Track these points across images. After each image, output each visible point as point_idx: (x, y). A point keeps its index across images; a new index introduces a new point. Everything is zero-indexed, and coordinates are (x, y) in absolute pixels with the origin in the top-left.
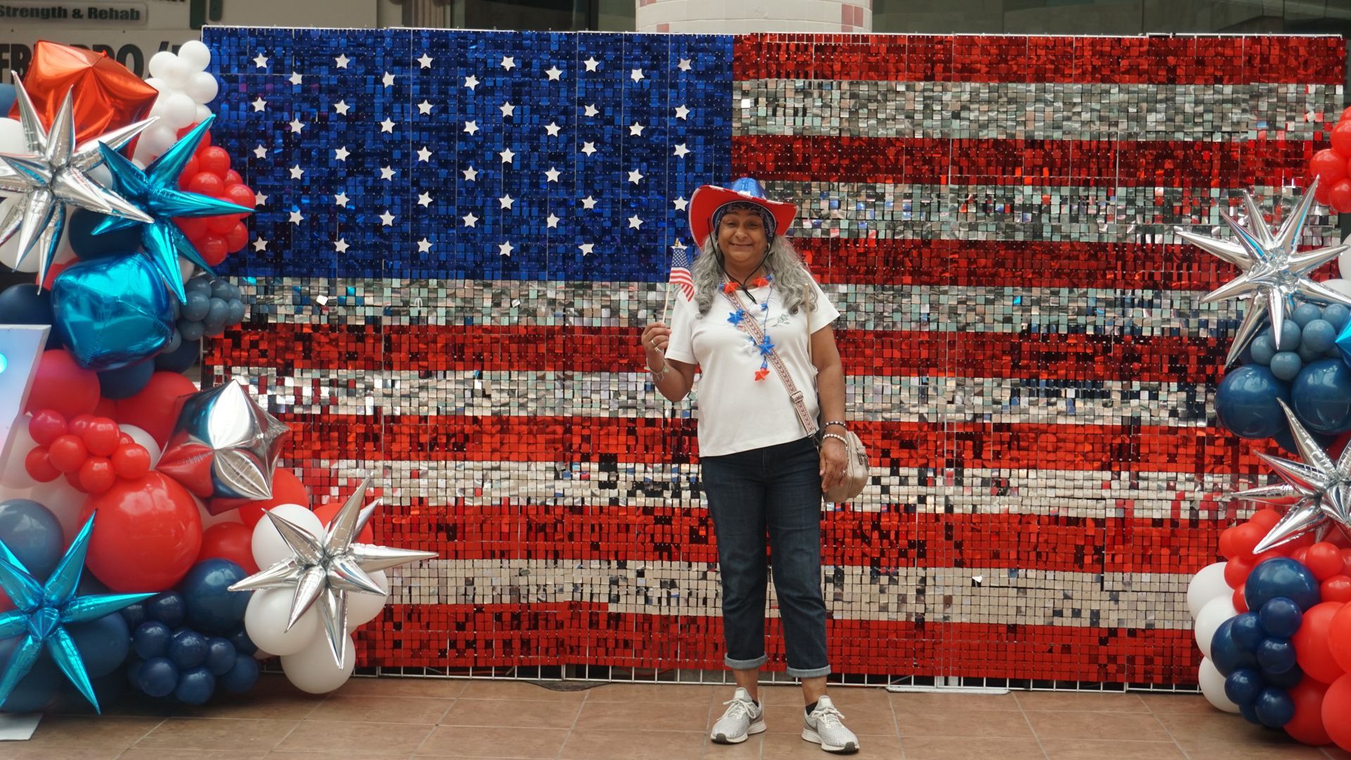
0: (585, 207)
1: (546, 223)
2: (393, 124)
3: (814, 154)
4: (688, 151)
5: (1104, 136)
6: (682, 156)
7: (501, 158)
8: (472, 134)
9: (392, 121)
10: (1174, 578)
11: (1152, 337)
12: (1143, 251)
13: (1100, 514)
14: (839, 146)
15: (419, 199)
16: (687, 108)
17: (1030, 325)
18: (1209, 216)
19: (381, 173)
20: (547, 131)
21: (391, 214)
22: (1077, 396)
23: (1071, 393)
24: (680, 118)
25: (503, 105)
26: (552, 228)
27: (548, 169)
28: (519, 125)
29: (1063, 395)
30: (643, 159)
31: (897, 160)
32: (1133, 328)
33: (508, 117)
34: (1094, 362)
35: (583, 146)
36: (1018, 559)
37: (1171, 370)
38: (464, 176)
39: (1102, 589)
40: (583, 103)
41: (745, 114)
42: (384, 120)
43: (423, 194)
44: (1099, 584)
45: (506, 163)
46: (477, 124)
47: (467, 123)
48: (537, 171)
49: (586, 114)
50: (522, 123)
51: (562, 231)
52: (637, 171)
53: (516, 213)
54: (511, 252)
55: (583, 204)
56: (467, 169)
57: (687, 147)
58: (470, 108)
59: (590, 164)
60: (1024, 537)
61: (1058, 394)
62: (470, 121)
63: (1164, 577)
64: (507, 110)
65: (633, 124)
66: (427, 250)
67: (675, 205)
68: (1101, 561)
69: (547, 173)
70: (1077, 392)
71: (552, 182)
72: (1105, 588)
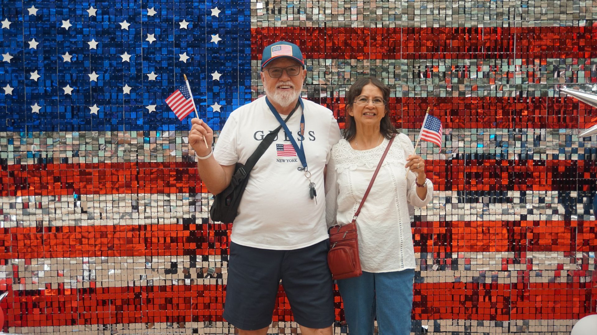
0: (149, 79)
1: (123, 91)
2: (10, 23)
3: (307, 39)
4: (221, 39)
5: (506, 24)
6: (216, 43)
7: (89, 46)
8: (67, 29)
9: (9, 21)
10: (558, 322)
11: (540, 161)
12: (532, 102)
13: (507, 281)
14: (325, 34)
15: (30, 76)
16: (219, 9)
17: (458, 155)
18: (577, 78)
19: (3, 58)
20: (120, 26)
21: (11, 86)
22: (490, 202)
23: (486, 199)
24: (214, 16)
25: (89, 9)
26: (127, 94)
27: (123, 53)
28: (101, 22)
29: (480, 201)
30: (189, 45)
31: (365, 44)
32: (527, 154)
33: (93, 17)
34: (501, 178)
35: (147, 37)
36: (452, 312)
37: (554, 182)
38: (62, 59)
39: (509, 332)
40: (145, 7)
41: (260, 12)
42: (4, 20)
43: (33, 71)
44: (507, 328)
45: (92, 49)
46: (70, 22)
47: (63, 21)
48: (115, 55)
49: (148, 14)
50: (103, 21)
51: (134, 96)
52: (185, 53)
53: (101, 84)
54: (98, 111)
55: (148, 77)
56: (64, 54)
57: (220, 37)
58: (65, 10)
59: (152, 49)
60: (456, 298)
61: (477, 201)
62: (66, 20)
63: (551, 322)
64: (92, 12)
65: (182, 21)
66: (38, 112)
67: (212, 77)
68: (508, 313)
69: (122, 56)
70: (490, 198)
71: (126, 62)
72: (511, 330)
